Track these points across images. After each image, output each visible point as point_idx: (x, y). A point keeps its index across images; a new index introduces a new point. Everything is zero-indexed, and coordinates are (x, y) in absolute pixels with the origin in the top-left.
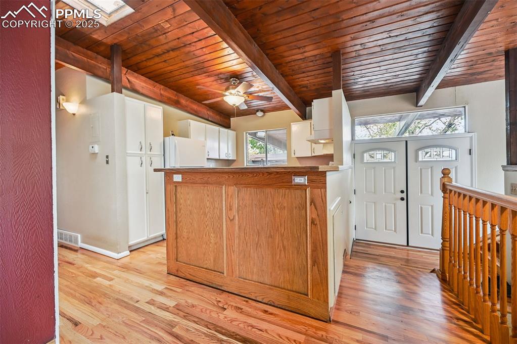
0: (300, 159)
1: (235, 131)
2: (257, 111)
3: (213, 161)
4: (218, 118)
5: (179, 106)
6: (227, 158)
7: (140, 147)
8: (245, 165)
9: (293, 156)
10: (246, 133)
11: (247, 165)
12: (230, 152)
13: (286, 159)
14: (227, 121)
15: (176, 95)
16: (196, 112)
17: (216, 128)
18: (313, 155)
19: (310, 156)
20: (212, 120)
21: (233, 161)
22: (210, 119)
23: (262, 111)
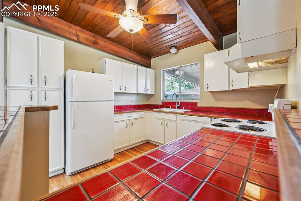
0: (214, 93)
1: (154, 70)
2: (171, 48)
3: (134, 95)
4: (138, 58)
5: (97, 46)
6: (145, 93)
7: (30, 80)
8: (162, 98)
9: (206, 90)
10: (163, 71)
11: (163, 99)
12: (149, 87)
13: (199, 93)
14: (148, 61)
15: (94, 36)
16: (115, 52)
17: (135, 66)
18: (231, 88)
19: (228, 89)
20: (132, 60)
21: (152, 95)
22: (129, 59)
23: (175, 47)
